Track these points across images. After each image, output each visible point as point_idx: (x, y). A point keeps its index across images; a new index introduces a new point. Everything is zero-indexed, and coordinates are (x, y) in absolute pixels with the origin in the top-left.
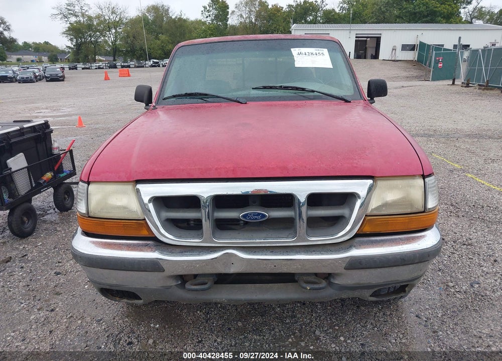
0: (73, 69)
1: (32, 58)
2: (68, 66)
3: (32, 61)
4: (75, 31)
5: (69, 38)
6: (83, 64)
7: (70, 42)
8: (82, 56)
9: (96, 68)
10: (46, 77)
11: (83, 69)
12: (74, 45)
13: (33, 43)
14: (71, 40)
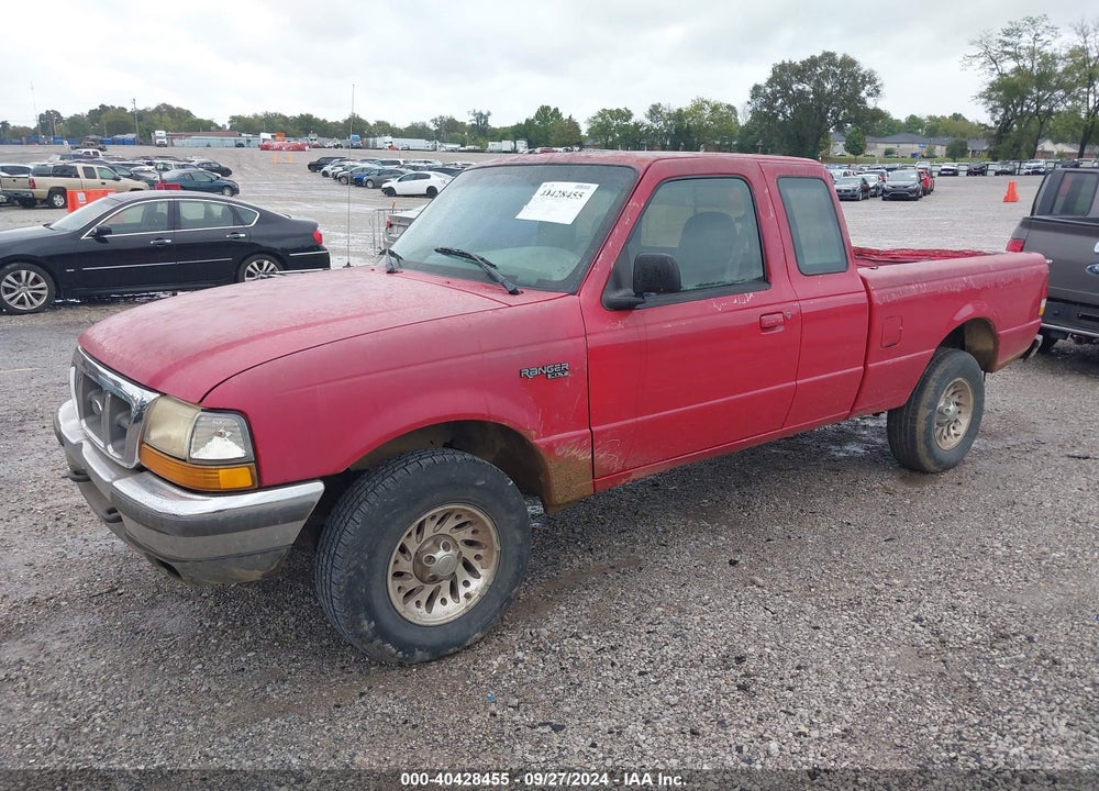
0: (975, 174)
1: (916, 148)
2: (966, 168)
3: (914, 155)
4: (1007, 91)
5: (991, 106)
6: (1002, 164)
7: (989, 115)
8: (1006, 144)
9: (1028, 174)
10: (884, 191)
11: (997, 174)
12: (997, 122)
13: (930, 118)
14: (994, 110)
